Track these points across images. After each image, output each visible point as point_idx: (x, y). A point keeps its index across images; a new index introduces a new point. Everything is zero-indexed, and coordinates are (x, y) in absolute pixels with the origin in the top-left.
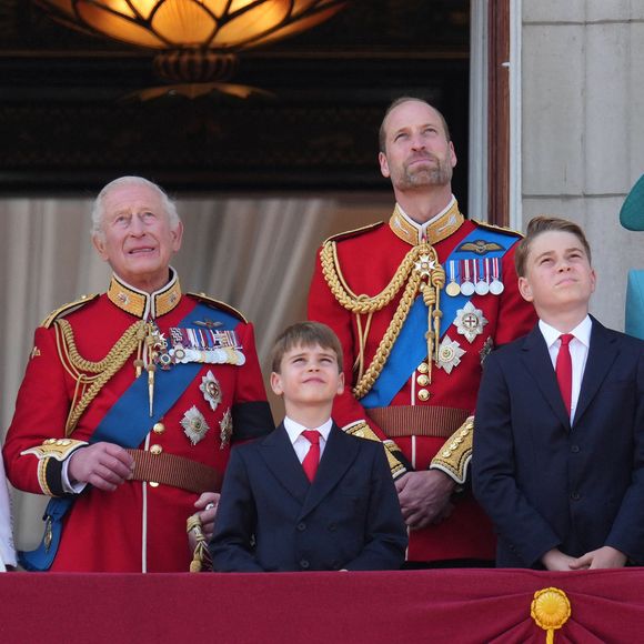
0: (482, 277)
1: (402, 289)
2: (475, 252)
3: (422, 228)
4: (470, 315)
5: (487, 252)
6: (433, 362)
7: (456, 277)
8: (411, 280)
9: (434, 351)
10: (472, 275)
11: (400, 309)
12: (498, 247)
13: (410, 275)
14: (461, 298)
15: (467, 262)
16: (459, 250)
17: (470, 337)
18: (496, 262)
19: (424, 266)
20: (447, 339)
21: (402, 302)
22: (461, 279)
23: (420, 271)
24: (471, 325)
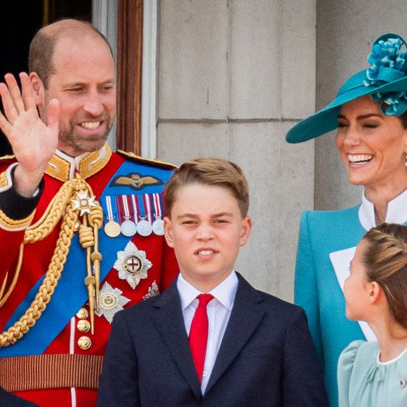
4: (132, 258)
7: (115, 214)
8: (67, 219)
12: (156, 181)
18: (156, 197)
19: (84, 203)
22: (120, 218)
23: (80, 209)
24: (133, 268)
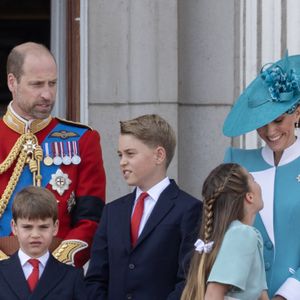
3: (28, 123)
5: (68, 137)
7: (50, 153)
10: (60, 152)
17: (61, 192)
18: (75, 143)
19: (29, 147)
22: (53, 155)
23: (27, 150)
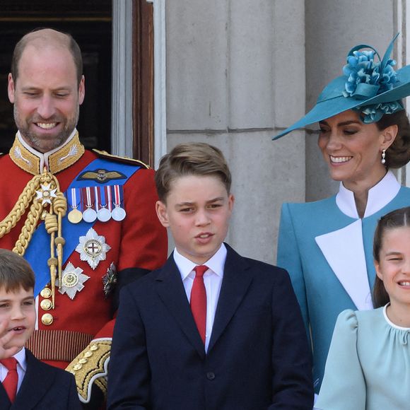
0: (103, 203)
1: (24, 217)
2: (96, 180)
3: (43, 157)
4: (93, 242)
5: (108, 180)
6: (57, 288)
7: (78, 204)
8: (32, 208)
9: (57, 277)
10: (94, 203)
11: (22, 236)
12: (120, 176)
13: (31, 203)
14: (83, 225)
15: (88, 189)
16: (80, 179)
19: (46, 194)
20: (70, 266)
21: (24, 229)
22: (83, 206)
23: (41, 199)
24: (93, 251)
